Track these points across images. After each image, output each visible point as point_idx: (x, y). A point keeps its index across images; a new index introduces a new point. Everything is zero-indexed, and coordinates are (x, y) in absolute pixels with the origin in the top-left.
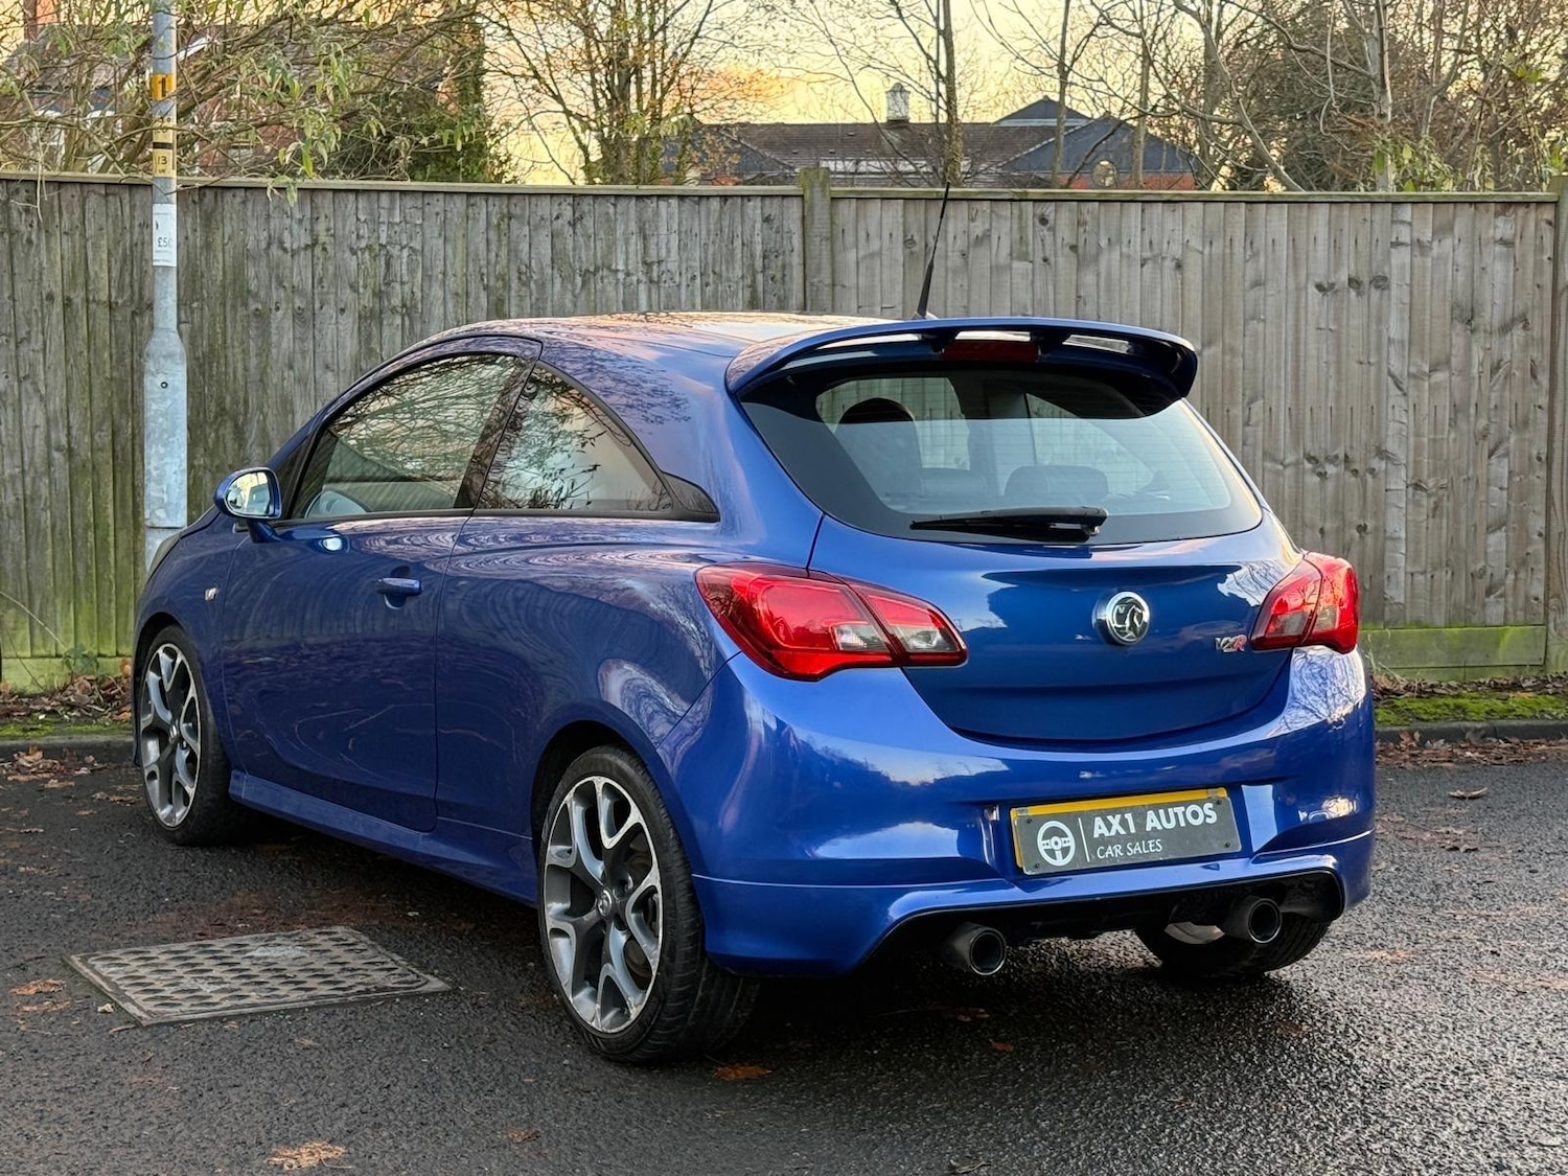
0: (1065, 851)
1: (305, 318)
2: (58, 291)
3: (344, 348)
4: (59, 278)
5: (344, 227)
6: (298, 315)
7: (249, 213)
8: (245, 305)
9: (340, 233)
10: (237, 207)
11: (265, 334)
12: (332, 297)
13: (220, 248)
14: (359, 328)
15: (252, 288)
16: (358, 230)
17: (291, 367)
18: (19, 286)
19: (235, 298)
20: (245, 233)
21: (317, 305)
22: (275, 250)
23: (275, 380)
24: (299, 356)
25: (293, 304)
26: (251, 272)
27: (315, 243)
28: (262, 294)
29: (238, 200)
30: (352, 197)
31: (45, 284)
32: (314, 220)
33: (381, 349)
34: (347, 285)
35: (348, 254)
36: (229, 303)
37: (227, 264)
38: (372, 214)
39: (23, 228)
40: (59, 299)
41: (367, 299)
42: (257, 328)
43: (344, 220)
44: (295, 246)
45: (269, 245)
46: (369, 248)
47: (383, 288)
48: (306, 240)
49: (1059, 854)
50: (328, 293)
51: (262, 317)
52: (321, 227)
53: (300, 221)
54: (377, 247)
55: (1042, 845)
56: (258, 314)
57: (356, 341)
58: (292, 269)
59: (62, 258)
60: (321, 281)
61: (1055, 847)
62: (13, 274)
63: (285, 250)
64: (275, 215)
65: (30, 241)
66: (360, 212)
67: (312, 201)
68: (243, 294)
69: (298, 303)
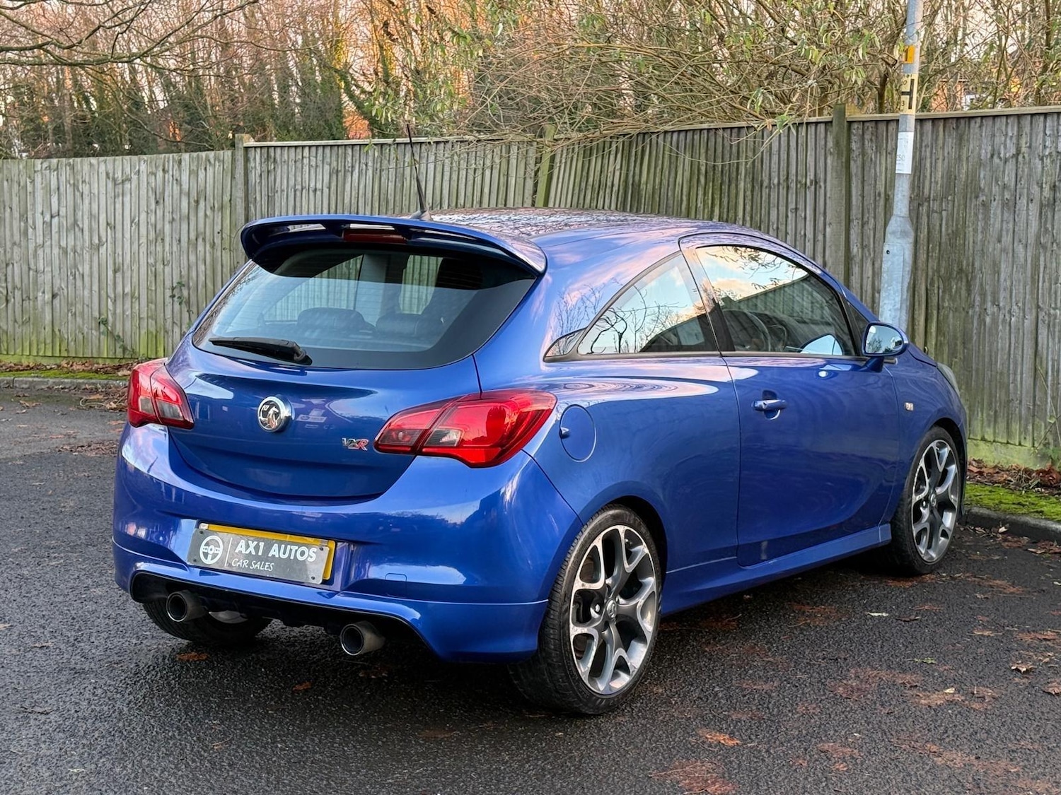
0: (214, 556)
1: (1010, 205)
2: (883, 191)
3: (1031, 227)
4: (884, 182)
5: (1036, 140)
6: (1005, 204)
7: (984, 134)
8: (977, 197)
9: (1033, 144)
10: (977, 130)
11: (987, 218)
12: (1026, 190)
13: (965, 159)
14: (1041, 213)
15: (982, 186)
16: (1044, 141)
17: (1000, 241)
18: (866, 188)
19: (971, 193)
20: (980, 149)
21: (1018, 198)
22: (996, 160)
23: (990, 250)
24: (1004, 233)
25: (1003, 196)
26: (982, 176)
27: (1018, 152)
28: (986, 190)
29: (978, 125)
30: (1042, 118)
31: (877, 186)
32: (1019, 136)
33: (1053, 229)
34: (1035, 182)
35: (1037, 160)
36: (969, 196)
37: (970, 170)
38: (1053, 130)
39: (870, 151)
40: (883, 195)
41: (1047, 192)
42: (983, 214)
43: (1037, 136)
44: (1008, 155)
45: (992, 156)
46: (1050, 154)
47: (1057, 184)
48: (1013, 151)
49: (210, 556)
50: (1023, 188)
51: (985, 205)
52: (1023, 141)
53: (1011, 137)
54: (1054, 154)
55: (202, 549)
56: (984, 204)
57: (1037, 222)
58: (1004, 171)
59: (886, 169)
60: (1020, 180)
61: (210, 552)
62: (863, 182)
63: (1000, 158)
64: (997, 135)
65: (871, 160)
66: (1047, 129)
67: (1019, 123)
68: (977, 191)
69: (1007, 196)
